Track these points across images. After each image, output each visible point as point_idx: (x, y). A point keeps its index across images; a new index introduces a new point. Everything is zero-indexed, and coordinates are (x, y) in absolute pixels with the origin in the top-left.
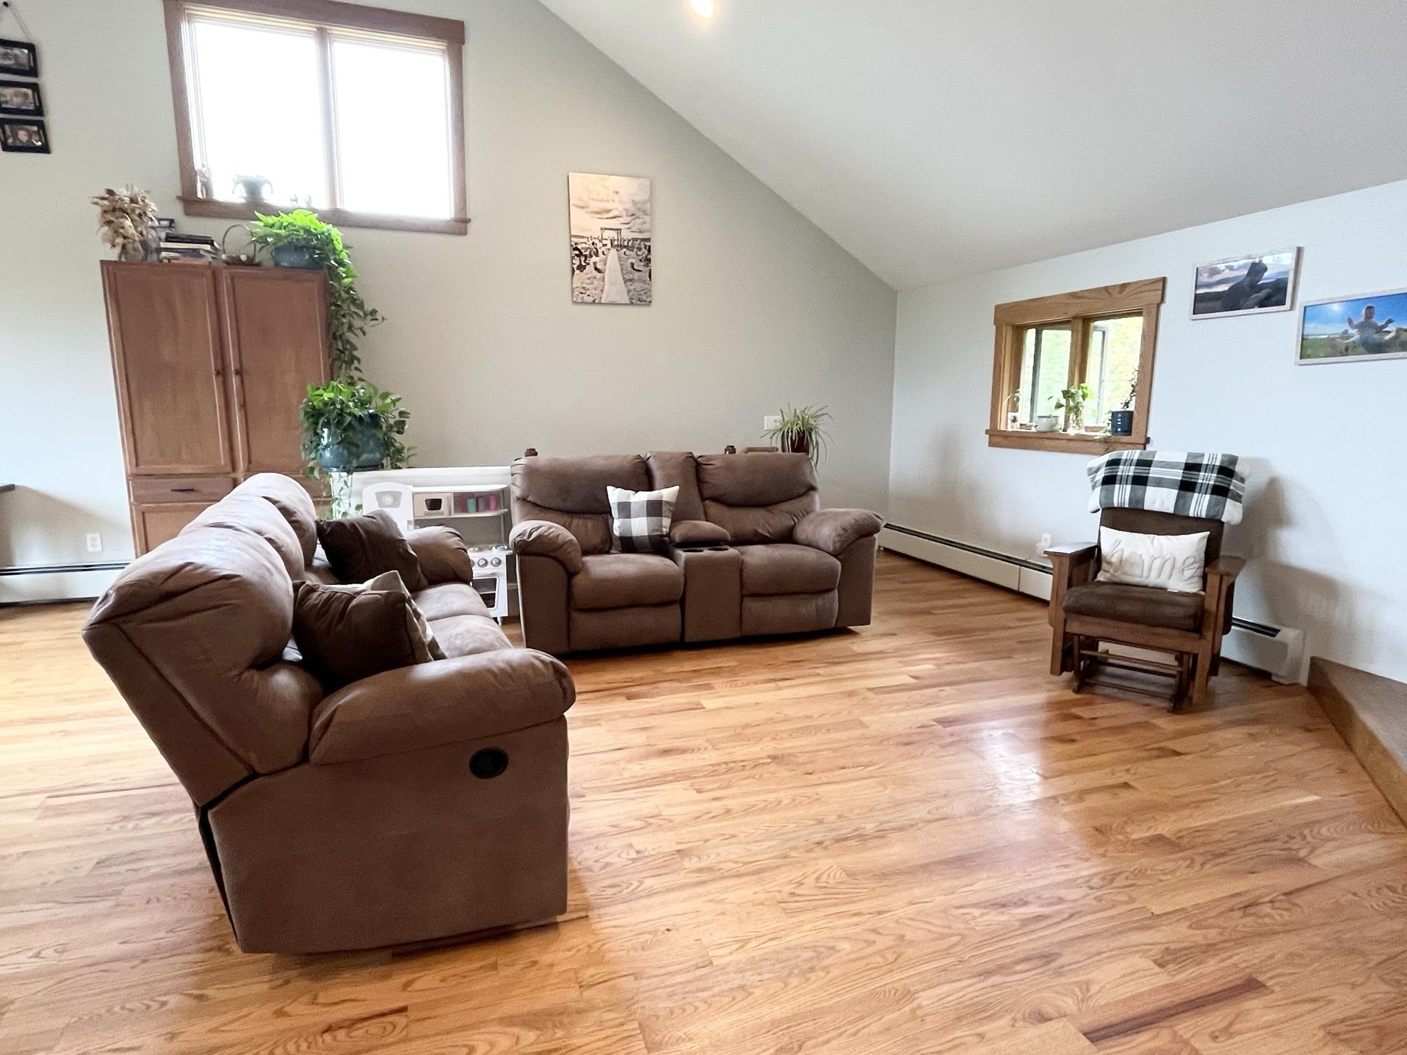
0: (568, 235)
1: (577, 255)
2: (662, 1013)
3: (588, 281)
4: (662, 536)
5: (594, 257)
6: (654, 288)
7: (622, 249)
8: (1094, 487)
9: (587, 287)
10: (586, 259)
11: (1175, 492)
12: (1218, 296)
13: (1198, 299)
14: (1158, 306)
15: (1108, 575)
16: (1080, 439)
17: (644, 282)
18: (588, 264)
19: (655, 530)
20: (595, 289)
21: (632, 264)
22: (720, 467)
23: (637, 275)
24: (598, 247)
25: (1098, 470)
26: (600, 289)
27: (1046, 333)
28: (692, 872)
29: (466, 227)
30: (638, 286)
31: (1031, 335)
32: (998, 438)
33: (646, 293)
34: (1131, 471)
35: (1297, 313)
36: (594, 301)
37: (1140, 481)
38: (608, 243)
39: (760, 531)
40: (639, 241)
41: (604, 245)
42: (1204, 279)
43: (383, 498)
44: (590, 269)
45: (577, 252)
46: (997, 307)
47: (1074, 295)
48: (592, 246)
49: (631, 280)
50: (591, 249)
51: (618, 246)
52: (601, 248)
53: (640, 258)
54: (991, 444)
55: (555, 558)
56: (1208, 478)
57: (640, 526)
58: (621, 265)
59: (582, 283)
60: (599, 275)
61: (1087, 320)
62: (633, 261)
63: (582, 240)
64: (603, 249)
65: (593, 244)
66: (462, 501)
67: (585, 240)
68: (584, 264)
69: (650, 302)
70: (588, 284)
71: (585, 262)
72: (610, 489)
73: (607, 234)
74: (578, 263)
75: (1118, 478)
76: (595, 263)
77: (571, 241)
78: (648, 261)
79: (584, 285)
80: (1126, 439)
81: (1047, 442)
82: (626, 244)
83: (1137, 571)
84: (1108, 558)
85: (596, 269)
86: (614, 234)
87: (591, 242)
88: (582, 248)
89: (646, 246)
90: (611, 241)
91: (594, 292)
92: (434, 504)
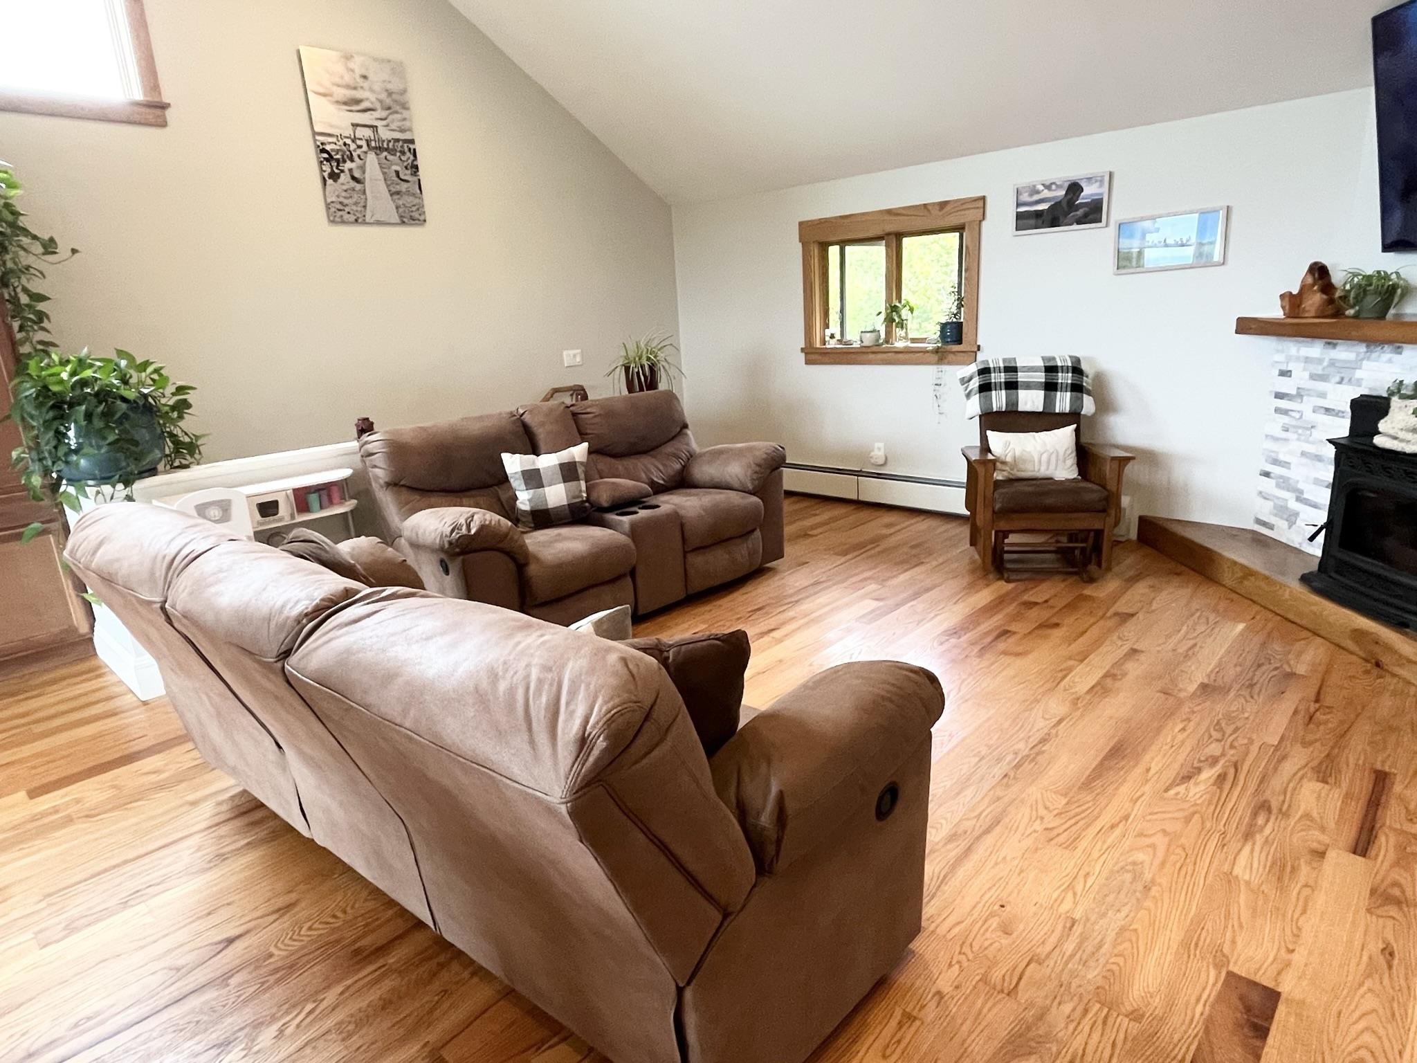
0: (309, 132)
1: (327, 160)
2: (1100, 982)
3: (344, 194)
4: (583, 502)
5: (348, 162)
6: (426, 203)
7: (382, 152)
8: (968, 396)
9: (346, 201)
10: (338, 165)
11: (1041, 393)
12: (1038, 214)
13: (1019, 216)
14: (980, 221)
15: (1005, 473)
16: (907, 351)
17: (414, 195)
18: (342, 171)
19: (574, 498)
20: (356, 204)
21: (397, 173)
22: (600, 415)
23: (404, 186)
24: (351, 149)
25: (970, 379)
26: (362, 204)
27: (849, 249)
28: (946, 844)
29: (164, 115)
30: (409, 200)
31: (834, 251)
32: (815, 355)
33: (418, 209)
34: (1002, 378)
35: (1112, 229)
36: (356, 220)
37: (1012, 386)
38: (363, 143)
39: (655, 479)
40: (401, 143)
41: (360, 147)
42: (1025, 197)
43: (207, 511)
44: (344, 178)
45: (326, 155)
46: (801, 224)
47: (889, 212)
48: (344, 148)
49: (398, 193)
50: (344, 152)
51: (376, 148)
52: (355, 150)
53: (405, 164)
54: (808, 362)
55: (499, 550)
56: (1065, 378)
57: (556, 495)
58: (384, 173)
59: (338, 196)
60: (358, 187)
61: (899, 236)
62: (398, 168)
63: (330, 140)
64: (359, 151)
65: (345, 144)
66: (302, 498)
67: (334, 140)
68: (336, 171)
69: (425, 221)
70: (345, 198)
71: (337, 168)
72: (506, 457)
73: (361, 132)
74: (329, 170)
75: (993, 385)
76: (350, 170)
77: (315, 141)
78: (415, 168)
79: (341, 199)
80: (956, 348)
81: (871, 356)
82: (385, 146)
83: (1029, 467)
84: (1003, 458)
85: (353, 178)
86: (368, 133)
87: (341, 143)
88: (332, 150)
89: (410, 149)
90: (367, 140)
91: (354, 208)
92: (268, 508)
